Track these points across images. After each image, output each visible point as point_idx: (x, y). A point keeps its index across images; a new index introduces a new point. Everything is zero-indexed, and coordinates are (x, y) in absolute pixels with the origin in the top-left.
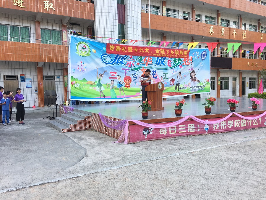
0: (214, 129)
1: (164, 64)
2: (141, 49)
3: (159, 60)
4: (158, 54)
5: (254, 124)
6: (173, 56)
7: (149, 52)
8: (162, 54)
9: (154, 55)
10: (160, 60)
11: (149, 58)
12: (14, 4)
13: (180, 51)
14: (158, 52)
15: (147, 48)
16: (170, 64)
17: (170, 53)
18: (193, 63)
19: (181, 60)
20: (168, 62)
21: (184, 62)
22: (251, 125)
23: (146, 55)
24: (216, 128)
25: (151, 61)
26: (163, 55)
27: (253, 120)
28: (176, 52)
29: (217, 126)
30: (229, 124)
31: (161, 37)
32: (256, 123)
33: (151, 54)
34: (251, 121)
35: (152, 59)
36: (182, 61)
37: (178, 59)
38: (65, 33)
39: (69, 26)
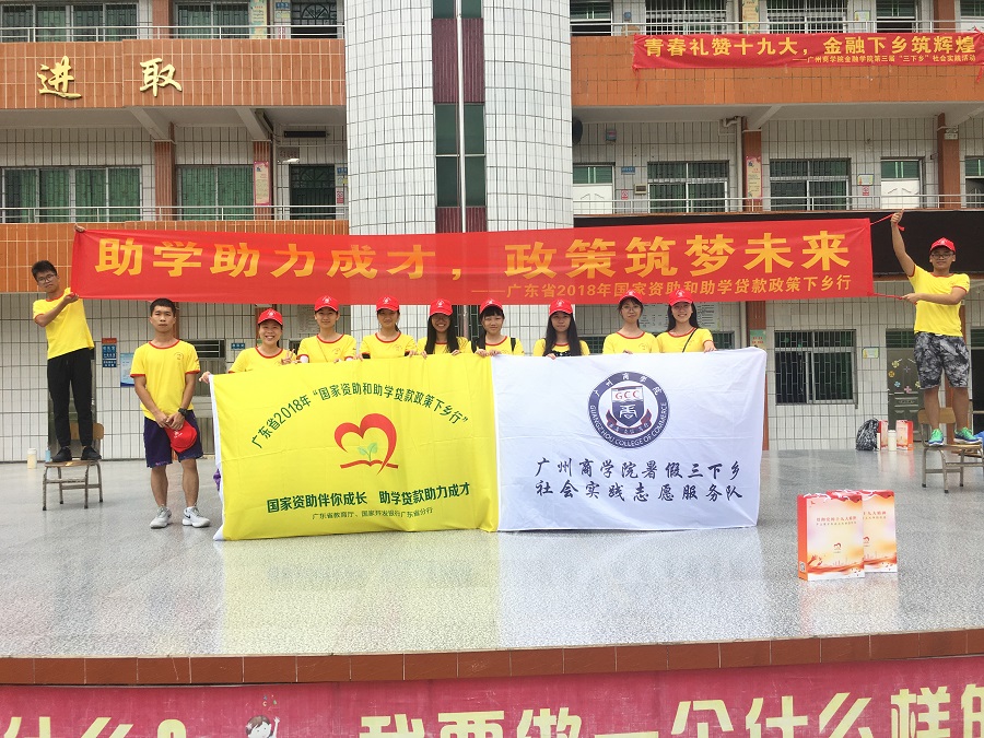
12: (41, 91)
31: (735, 136)
38: (261, 175)
39: (286, 143)
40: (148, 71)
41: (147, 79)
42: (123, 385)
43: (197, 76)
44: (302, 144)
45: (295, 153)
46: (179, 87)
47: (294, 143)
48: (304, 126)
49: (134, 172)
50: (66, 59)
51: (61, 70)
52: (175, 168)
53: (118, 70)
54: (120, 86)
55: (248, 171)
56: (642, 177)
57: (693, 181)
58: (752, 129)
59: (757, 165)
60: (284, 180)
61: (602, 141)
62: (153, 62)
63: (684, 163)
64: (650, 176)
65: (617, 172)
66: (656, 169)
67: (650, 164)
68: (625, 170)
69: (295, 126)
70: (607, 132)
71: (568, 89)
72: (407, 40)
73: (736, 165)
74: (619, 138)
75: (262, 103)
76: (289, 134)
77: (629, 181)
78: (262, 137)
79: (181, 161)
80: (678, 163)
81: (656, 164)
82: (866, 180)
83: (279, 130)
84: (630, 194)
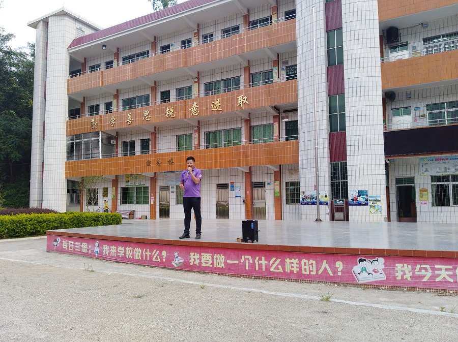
5: (154, 260)
12: (212, 110)
22: (148, 260)
29: (107, 250)
30: (119, 251)
32: (157, 258)
34: (148, 255)
38: (276, 127)
39: (284, 115)
40: (240, 99)
41: (239, 102)
42: (236, 197)
43: (253, 99)
44: (290, 114)
45: (287, 117)
46: (248, 103)
47: (287, 114)
48: (290, 108)
49: (239, 129)
50: (218, 99)
51: (217, 102)
52: (250, 127)
53: (232, 100)
54: (232, 105)
55: (272, 125)
56: (424, 111)
57: (449, 110)
60: (283, 127)
61: (405, 98)
62: (241, 96)
63: (444, 103)
64: (427, 110)
65: (411, 110)
66: (430, 107)
67: (427, 105)
68: (416, 109)
69: (287, 109)
70: (407, 95)
71: (380, 83)
74: (413, 97)
75: (275, 104)
76: (285, 112)
77: (418, 113)
78: (276, 114)
79: (252, 124)
80: (441, 103)
81: (430, 105)
83: (281, 111)
84: (418, 118)
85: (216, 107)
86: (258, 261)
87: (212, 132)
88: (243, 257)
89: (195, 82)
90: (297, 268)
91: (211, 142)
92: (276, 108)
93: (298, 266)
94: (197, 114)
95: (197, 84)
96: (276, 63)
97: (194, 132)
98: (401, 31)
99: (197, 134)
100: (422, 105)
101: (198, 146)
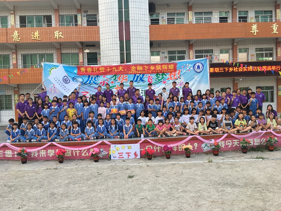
0: (33, 156)
1: (143, 81)
2: (114, 68)
3: (136, 77)
4: (134, 71)
5: (83, 155)
6: (153, 72)
7: (123, 70)
8: (138, 71)
9: (129, 72)
10: (138, 77)
11: (123, 76)
12: (32, 39)
13: (163, 66)
14: (133, 69)
15: (121, 67)
16: (151, 80)
17: (149, 69)
18: (182, 77)
19: (165, 75)
20: (149, 78)
21: (170, 77)
22: (78, 155)
23: (121, 73)
24: (34, 155)
25: (127, 79)
26: (140, 72)
27: (81, 151)
28: (157, 68)
29: (36, 153)
30: (49, 153)
31: (187, 45)
32: (85, 154)
33: (126, 72)
34: (78, 152)
35: (127, 77)
36: (168, 76)
37: (161, 74)
38: (81, 55)
40: (56, 34)
41: (56, 36)
43: (67, 35)
44: (90, 48)
46: (63, 37)
48: (90, 44)
49: (52, 55)
50: (37, 31)
51: (37, 34)
52: (61, 54)
53: (49, 34)
54: (50, 37)
55: (77, 54)
56: (166, 55)
57: (178, 55)
58: (191, 43)
59: (192, 51)
60: (86, 56)
61: (157, 46)
62: (57, 32)
63: (176, 51)
64: (168, 54)
65: (161, 53)
66: (170, 52)
67: (168, 51)
68: (163, 53)
69: (88, 44)
71: (149, 37)
72: (113, 27)
73: (187, 52)
74: (161, 46)
75: (81, 41)
76: (87, 46)
77: (164, 55)
78: (81, 47)
79: (62, 52)
80: (174, 51)
81: (170, 51)
82: (216, 54)
83: (85, 45)
84: (164, 58)
85: (35, 37)
86: (156, 148)
87: (28, 55)
88: (147, 146)
89: (11, 14)
90: (176, 148)
91: (27, 63)
92: (82, 43)
93: (177, 147)
94: (18, 40)
95: (14, 15)
96: (79, 11)
97: (11, 53)
98: (156, 6)
99: (15, 56)
100: (166, 50)
101: (16, 65)
